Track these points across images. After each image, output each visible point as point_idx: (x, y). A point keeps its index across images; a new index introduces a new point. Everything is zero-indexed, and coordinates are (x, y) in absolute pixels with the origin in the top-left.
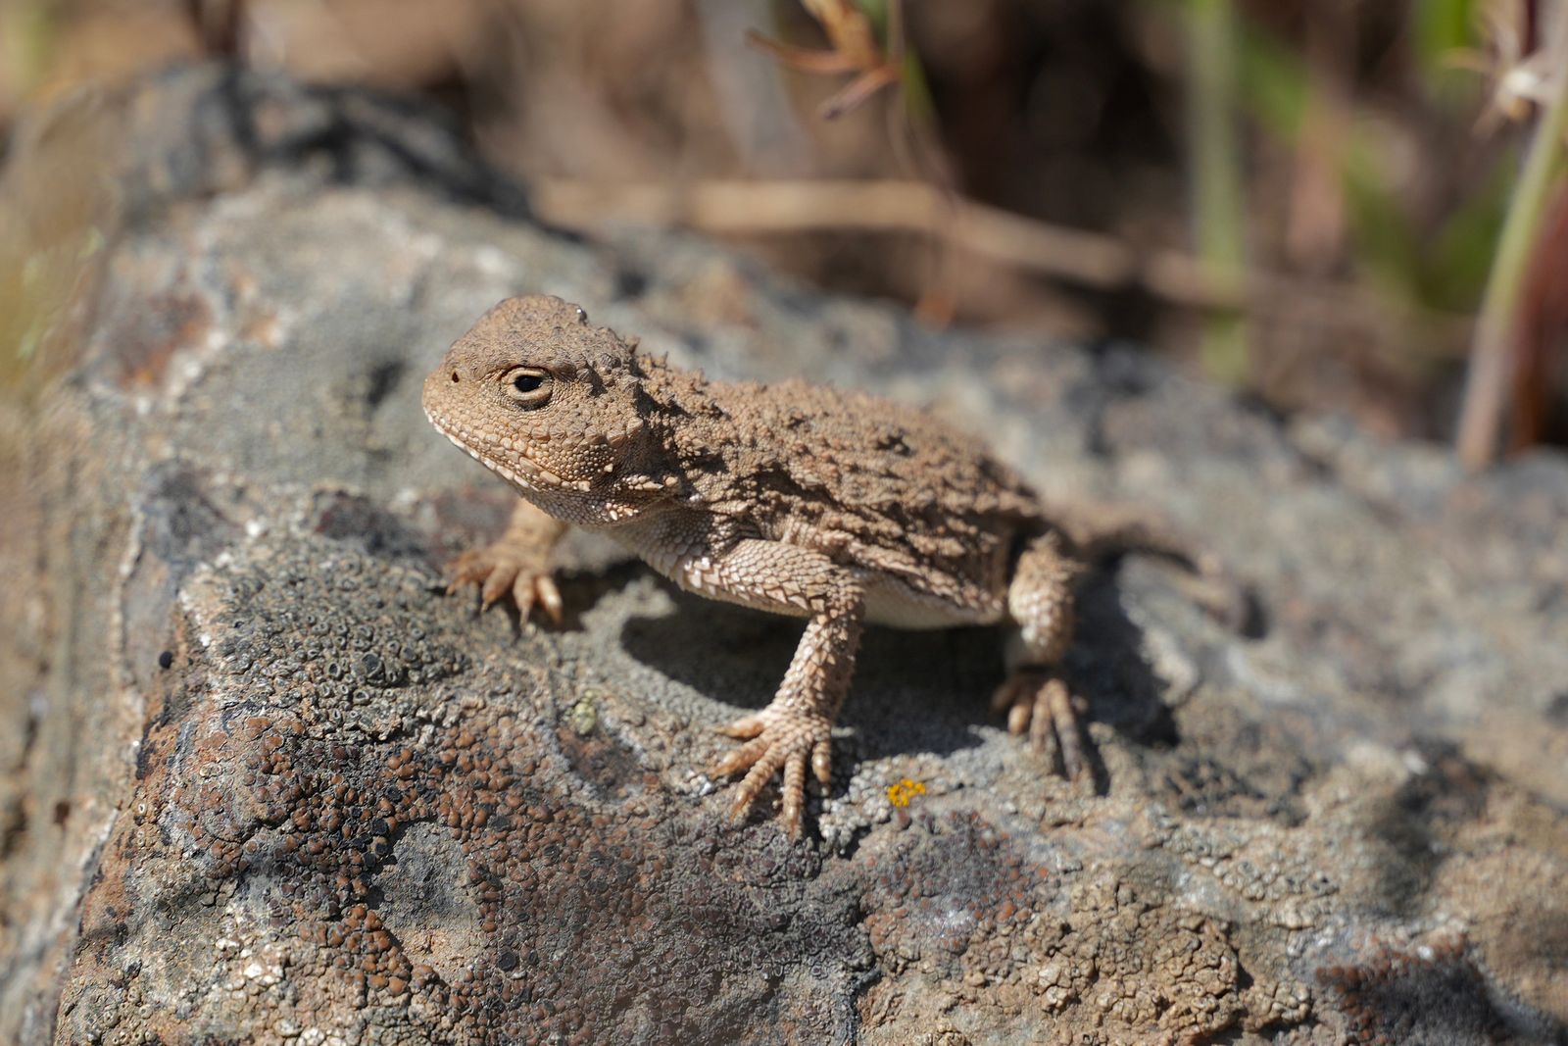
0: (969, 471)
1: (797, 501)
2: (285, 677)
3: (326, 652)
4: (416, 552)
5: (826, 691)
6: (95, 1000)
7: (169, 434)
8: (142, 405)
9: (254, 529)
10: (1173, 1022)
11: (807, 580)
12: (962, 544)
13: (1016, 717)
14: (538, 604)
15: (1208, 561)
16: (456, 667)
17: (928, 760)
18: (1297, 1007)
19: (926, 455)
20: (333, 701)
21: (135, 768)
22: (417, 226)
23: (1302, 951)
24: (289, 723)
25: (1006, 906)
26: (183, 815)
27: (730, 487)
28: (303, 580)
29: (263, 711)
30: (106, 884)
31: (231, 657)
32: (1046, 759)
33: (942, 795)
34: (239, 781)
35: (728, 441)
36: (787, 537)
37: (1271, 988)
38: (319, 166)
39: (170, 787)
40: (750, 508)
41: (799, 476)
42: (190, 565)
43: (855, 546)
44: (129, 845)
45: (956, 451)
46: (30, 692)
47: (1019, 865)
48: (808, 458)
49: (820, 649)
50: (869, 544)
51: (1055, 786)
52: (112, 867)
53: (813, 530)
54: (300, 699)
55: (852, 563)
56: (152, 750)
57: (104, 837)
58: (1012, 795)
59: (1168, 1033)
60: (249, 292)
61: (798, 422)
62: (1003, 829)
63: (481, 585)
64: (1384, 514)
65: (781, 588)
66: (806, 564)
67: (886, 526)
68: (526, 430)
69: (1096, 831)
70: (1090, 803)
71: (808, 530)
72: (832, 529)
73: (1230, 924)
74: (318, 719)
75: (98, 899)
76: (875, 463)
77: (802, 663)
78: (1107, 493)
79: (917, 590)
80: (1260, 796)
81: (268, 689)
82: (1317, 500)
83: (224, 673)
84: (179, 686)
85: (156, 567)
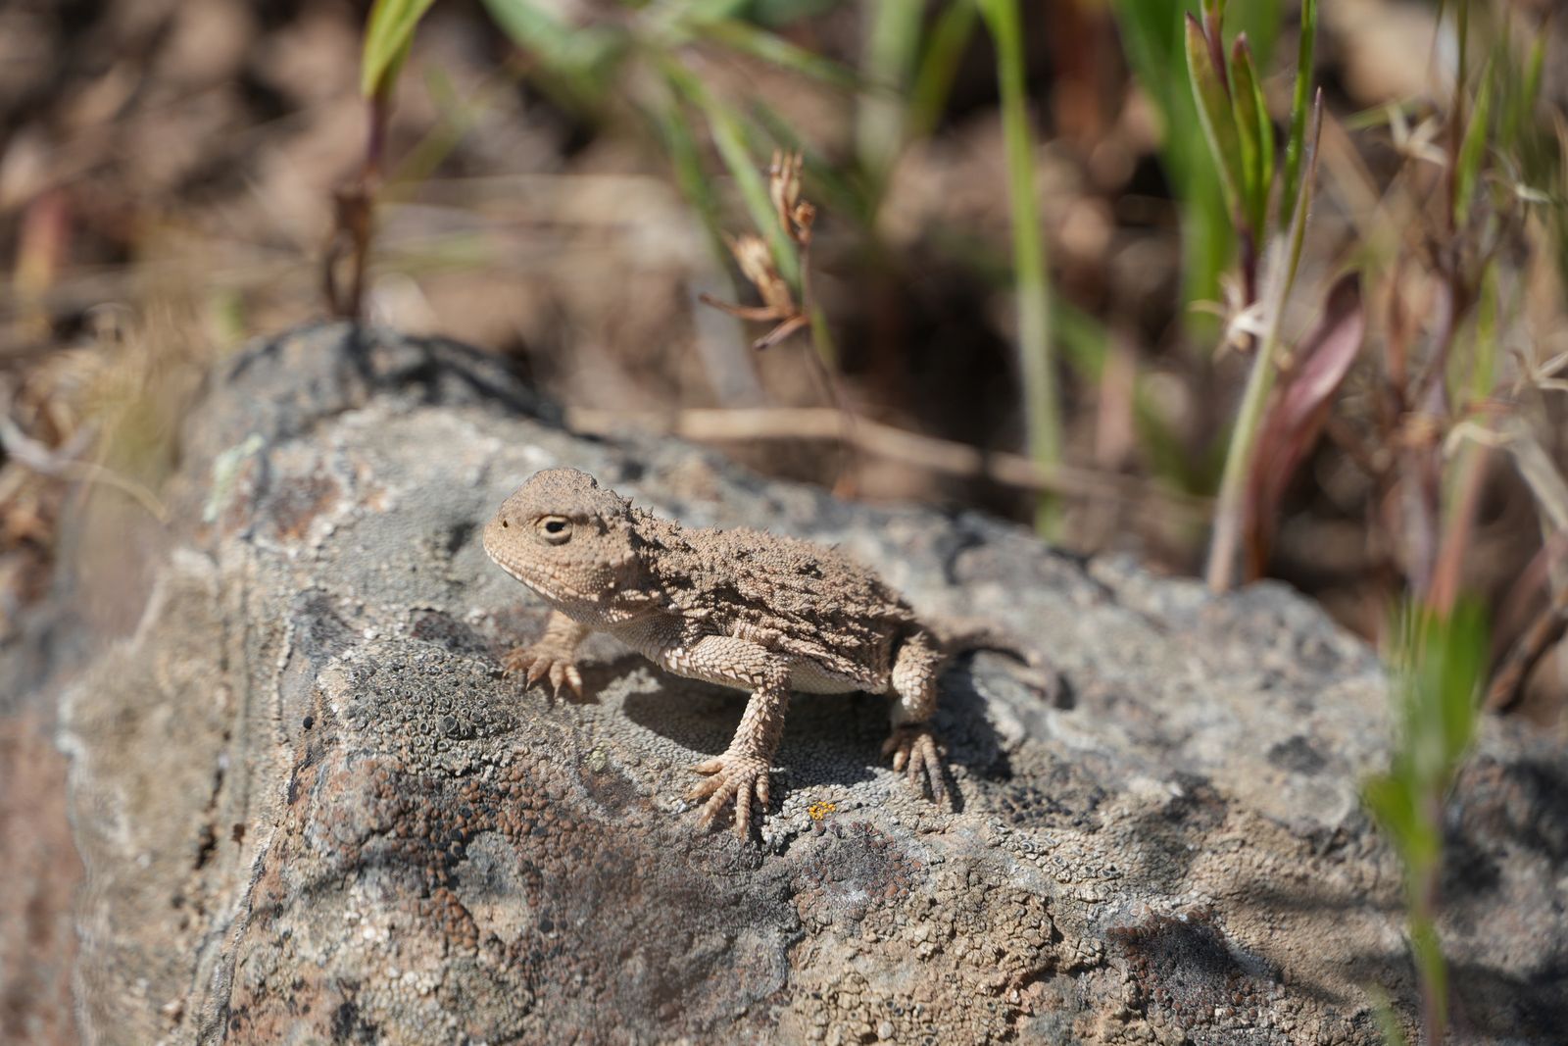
0: (863, 589)
1: (743, 609)
2: (390, 733)
3: (418, 716)
4: (481, 649)
5: (764, 740)
6: (260, 956)
7: (311, 571)
8: (292, 552)
9: (369, 634)
10: (1008, 966)
11: (751, 663)
12: (858, 639)
13: (898, 759)
14: (566, 683)
15: (1033, 657)
16: (509, 726)
17: (839, 789)
18: (1094, 955)
19: (832, 578)
20: (423, 749)
21: (287, 797)
22: (483, 431)
23: (1097, 917)
24: (393, 764)
25: (891, 887)
26: (320, 828)
27: (696, 599)
28: (402, 667)
29: (375, 756)
30: (268, 876)
31: (353, 720)
32: (919, 787)
33: (847, 811)
34: (358, 804)
35: (694, 568)
36: (736, 634)
37: (1075, 943)
38: (416, 392)
39: (311, 808)
40: (710, 614)
41: (744, 591)
42: (325, 657)
43: (783, 639)
44: (283, 850)
45: (854, 575)
46: (217, 754)
47: (900, 859)
48: (750, 579)
49: (760, 711)
50: (794, 638)
51: (924, 805)
52: (272, 865)
53: (754, 628)
54: (400, 748)
55: (782, 651)
56: (299, 784)
57: (266, 846)
58: (895, 812)
59: (1005, 973)
60: (366, 475)
61: (743, 555)
62: (889, 835)
63: (526, 671)
64: (1156, 625)
65: (732, 668)
66: (750, 652)
67: (805, 625)
68: (554, 559)
69: (954, 835)
70: (950, 817)
71: (751, 629)
72: (768, 628)
73: (1047, 898)
74: (413, 761)
75: (262, 888)
76: (797, 583)
77: (748, 721)
78: (964, 609)
79: (827, 669)
80: (1068, 813)
81: (379, 740)
82: (1108, 615)
83: (348, 730)
84: (317, 740)
85: (302, 661)
